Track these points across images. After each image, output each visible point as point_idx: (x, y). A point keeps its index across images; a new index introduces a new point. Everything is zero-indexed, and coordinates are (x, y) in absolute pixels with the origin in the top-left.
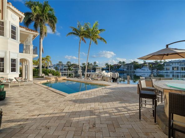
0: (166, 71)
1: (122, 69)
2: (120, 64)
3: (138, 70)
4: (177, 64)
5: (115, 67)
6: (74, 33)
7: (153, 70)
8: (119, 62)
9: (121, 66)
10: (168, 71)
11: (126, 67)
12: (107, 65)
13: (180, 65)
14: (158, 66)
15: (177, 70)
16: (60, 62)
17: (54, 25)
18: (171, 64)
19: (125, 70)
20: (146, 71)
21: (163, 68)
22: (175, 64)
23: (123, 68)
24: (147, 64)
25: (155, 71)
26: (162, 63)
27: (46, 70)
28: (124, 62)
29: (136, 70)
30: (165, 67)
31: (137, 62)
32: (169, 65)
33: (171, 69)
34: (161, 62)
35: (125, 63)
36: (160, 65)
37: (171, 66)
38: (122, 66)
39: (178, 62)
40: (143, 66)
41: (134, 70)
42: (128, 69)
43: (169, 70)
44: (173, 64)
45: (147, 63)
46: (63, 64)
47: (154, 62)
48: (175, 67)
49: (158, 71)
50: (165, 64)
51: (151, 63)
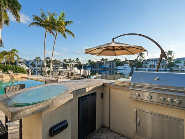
0: (144, 69)
1: (104, 66)
2: (103, 61)
3: (120, 67)
4: (153, 62)
5: (98, 64)
6: (38, 23)
7: (133, 68)
8: (102, 59)
9: (103, 63)
10: (146, 69)
11: (109, 65)
12: (90, 62)
13: (156, 63)
14: (138, 64)
15: (154, 68)
16: (37, 58)
17: (16, 13)
18: (149, 62)
19: (107, 67)
20: (127, 68)
21: (142, 66)
22: (152, 62)
23: (106, 65)
24: (128, 62)
25: (135, 68)
26: (142, 61)
27: (6, 66)
28: (106, 60)
29: (117, 67)
30: (144, 65)
31: (119, 60)
32: (147, 63)
33: (149, 67)
34: (140, 60)
35: (108, 61)
36: (140, 63)
37: (148, 63)
38: (105, 63)
39: (154, 61)
40: (124, 63)
41: (116, 67)
42: (110, 66)
43: (147, 67)
44: (150, 62)
45: (127, 60)
46: (41, 59)
47: (135, 60)
48: (152, 65)
49: (137, 68)
50: (144, 62)
51: (132, 60)
